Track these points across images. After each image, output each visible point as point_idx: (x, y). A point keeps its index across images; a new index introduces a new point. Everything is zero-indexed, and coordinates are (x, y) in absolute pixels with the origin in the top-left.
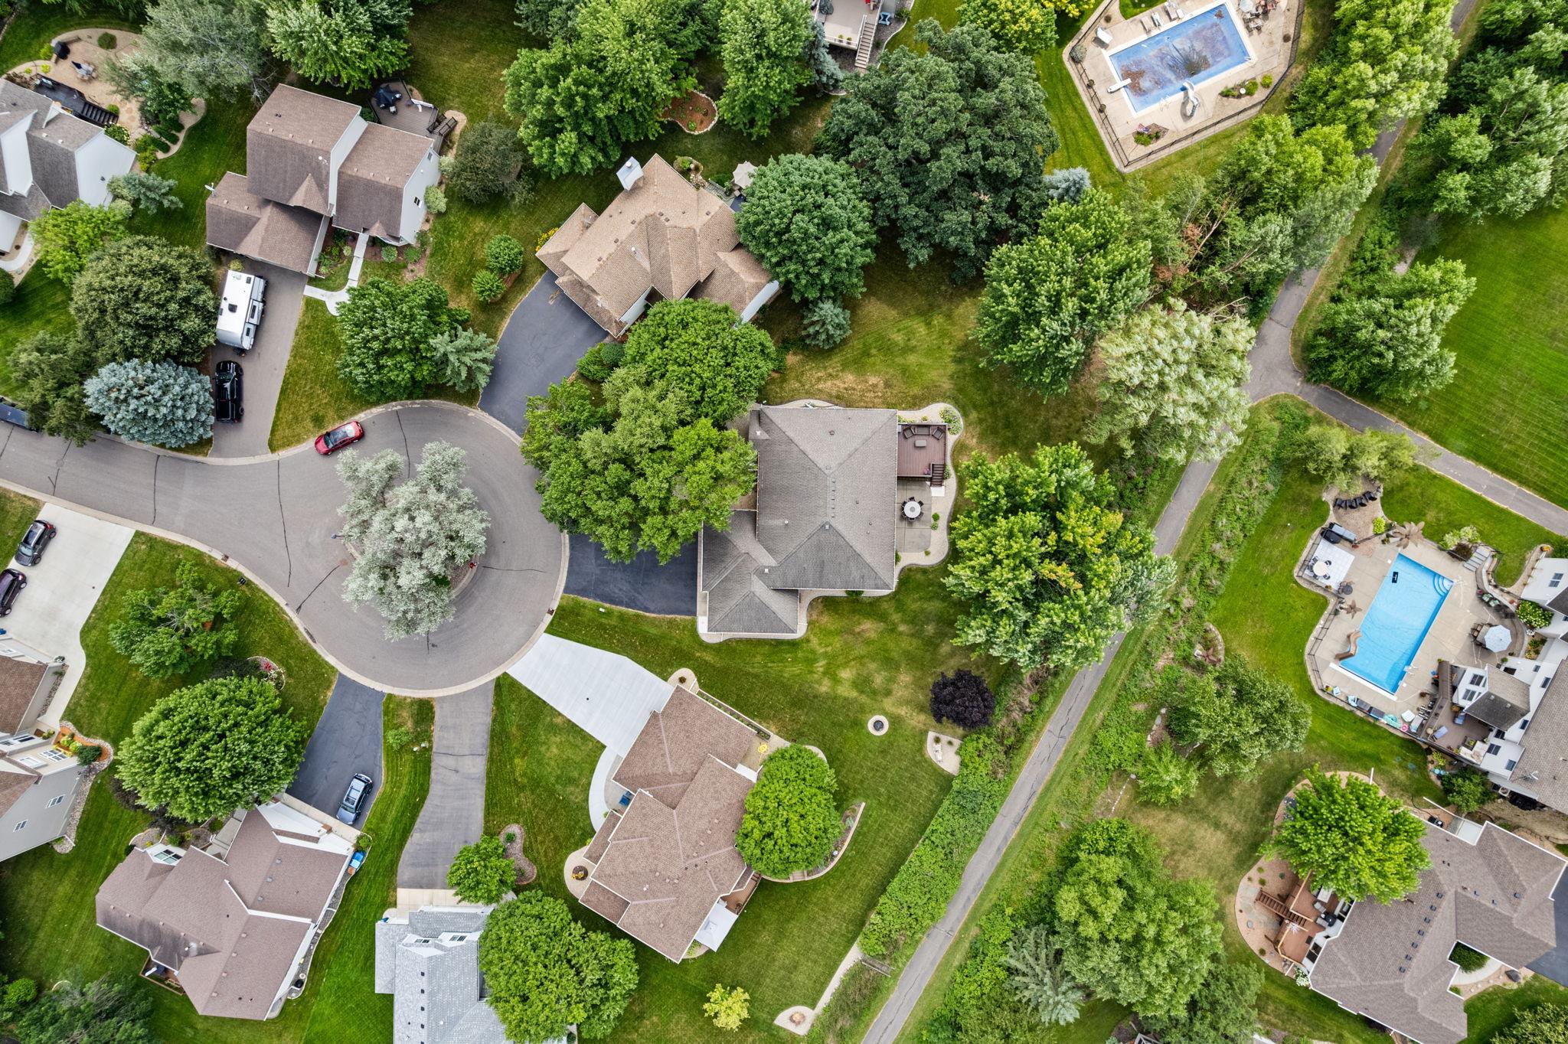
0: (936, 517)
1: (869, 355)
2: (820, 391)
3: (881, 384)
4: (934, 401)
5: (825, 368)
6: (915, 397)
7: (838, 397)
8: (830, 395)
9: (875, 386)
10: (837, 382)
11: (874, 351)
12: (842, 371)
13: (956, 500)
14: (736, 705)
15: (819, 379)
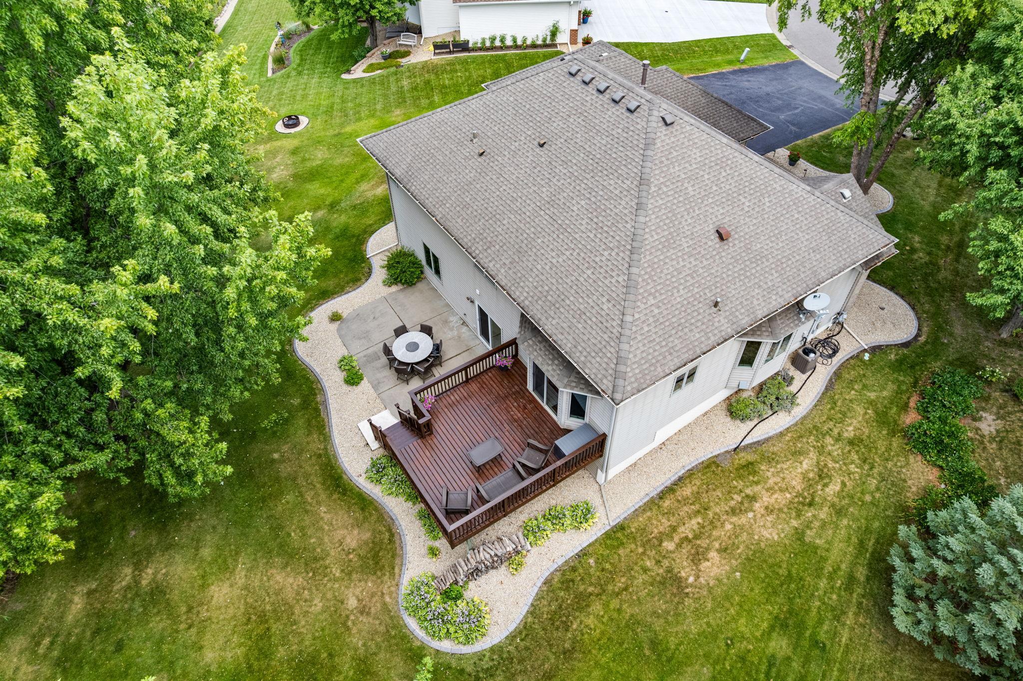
0: (353, 379)
1: (780, 624)
2: (798, 454)
3: (686, 573)
4: (525, 631)
5: (840, 512)
6: (582, 602)
7: (749, 468)
8: (771, 460)
9: (698, 557)
10: (780, 499)
11: (779, 645)
12: (799, 535)
13: (326, 437)
14: (502, 58)
15: (823, 475)
